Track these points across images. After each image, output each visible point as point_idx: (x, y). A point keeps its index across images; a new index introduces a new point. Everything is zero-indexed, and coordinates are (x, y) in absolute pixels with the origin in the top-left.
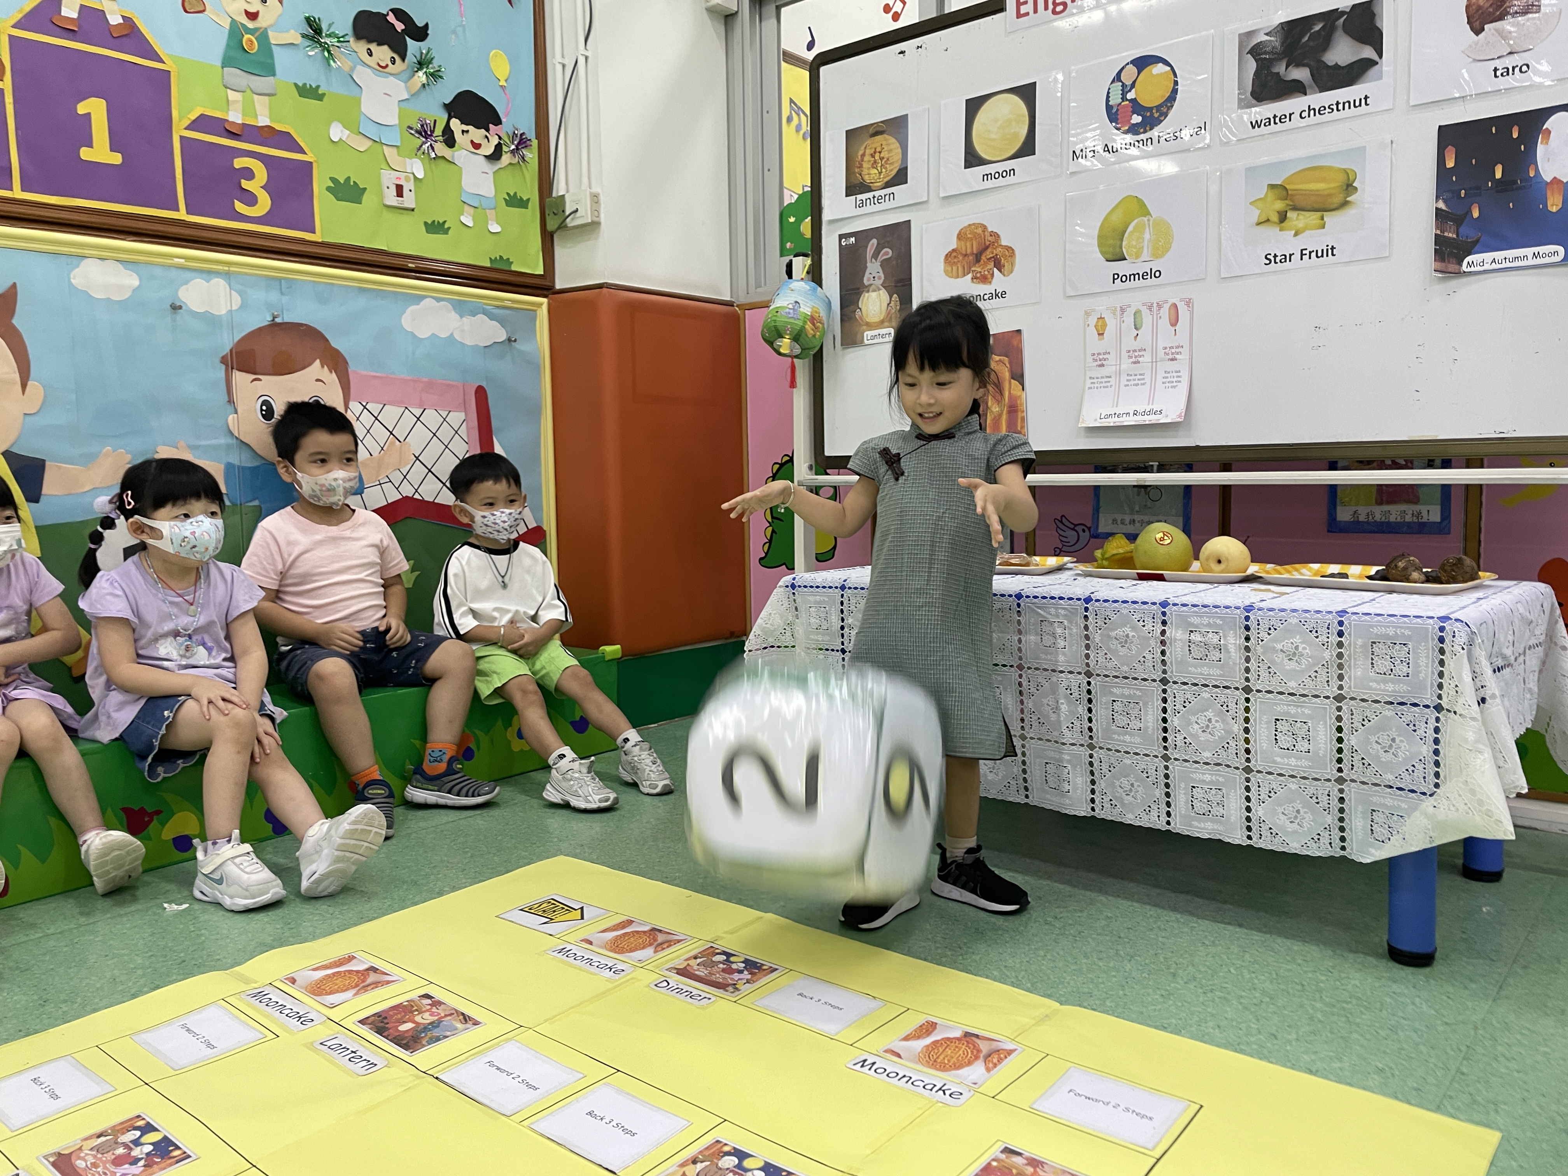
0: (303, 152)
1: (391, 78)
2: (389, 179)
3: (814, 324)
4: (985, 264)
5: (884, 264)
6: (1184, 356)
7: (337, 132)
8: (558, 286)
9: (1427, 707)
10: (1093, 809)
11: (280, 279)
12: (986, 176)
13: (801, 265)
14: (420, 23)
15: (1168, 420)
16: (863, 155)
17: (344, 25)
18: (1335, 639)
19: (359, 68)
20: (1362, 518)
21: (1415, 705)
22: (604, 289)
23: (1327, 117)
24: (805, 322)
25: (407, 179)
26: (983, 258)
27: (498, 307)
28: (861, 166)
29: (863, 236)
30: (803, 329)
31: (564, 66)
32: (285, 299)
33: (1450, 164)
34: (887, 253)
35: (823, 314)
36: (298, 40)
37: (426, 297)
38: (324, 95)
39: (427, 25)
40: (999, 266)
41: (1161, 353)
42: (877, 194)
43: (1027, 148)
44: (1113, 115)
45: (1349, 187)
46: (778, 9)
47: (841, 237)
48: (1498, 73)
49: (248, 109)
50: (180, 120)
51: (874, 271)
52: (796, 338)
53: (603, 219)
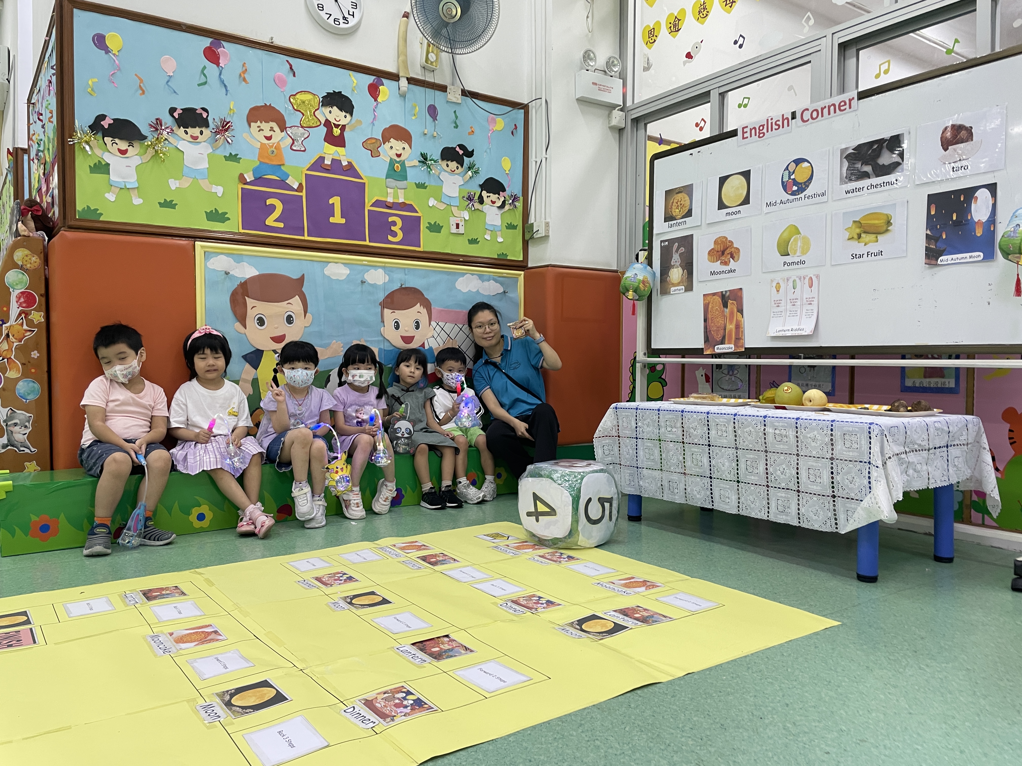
0: (417, 212)
1: (456, 176)
2: (453, 221)
3: (644, 284)
4: (726, 257)
5: (681, 255)
6: (815, 303)
7: (432, 202)
8: (530, 265)
9: (865, 462)
10: (739, 511)
11: (405, 269)
12: (728, 214)
13: (643, 255)
14: (470, 150)
15: (806, 334)
16: (673, 203)
17: (437, 155)
18: (830, 432)
19: (443, 173)
20: (917, 385)
21: (861, 462)
22: (549, 268)
23: (879, 189)
24: (639, 284)
25: (461, 221)
26: (726, 253)
27: (500, 277)
28: (672, 208)
29: (671, 241)
30: (638, 286)
31: (536, 162)
32: (406, 277)
33: (933, 213)
34: (682, 250)
35: (650, 279)
36: (417, 163)
37: (467, 273)
38: (427, 186)
39: (473, 150)
40: (733, 257)
41: (805, 300)
42: (678, 221)
43: (746, 201)
44: (785, 186)
45: (889, 223)
46: (646, 125)
47: (661, 242)
48: (955, 170)
49: (396, 196)
50: (368, 202)
51: (676, 258)
52: (635, 291)
53: (551, 234)
